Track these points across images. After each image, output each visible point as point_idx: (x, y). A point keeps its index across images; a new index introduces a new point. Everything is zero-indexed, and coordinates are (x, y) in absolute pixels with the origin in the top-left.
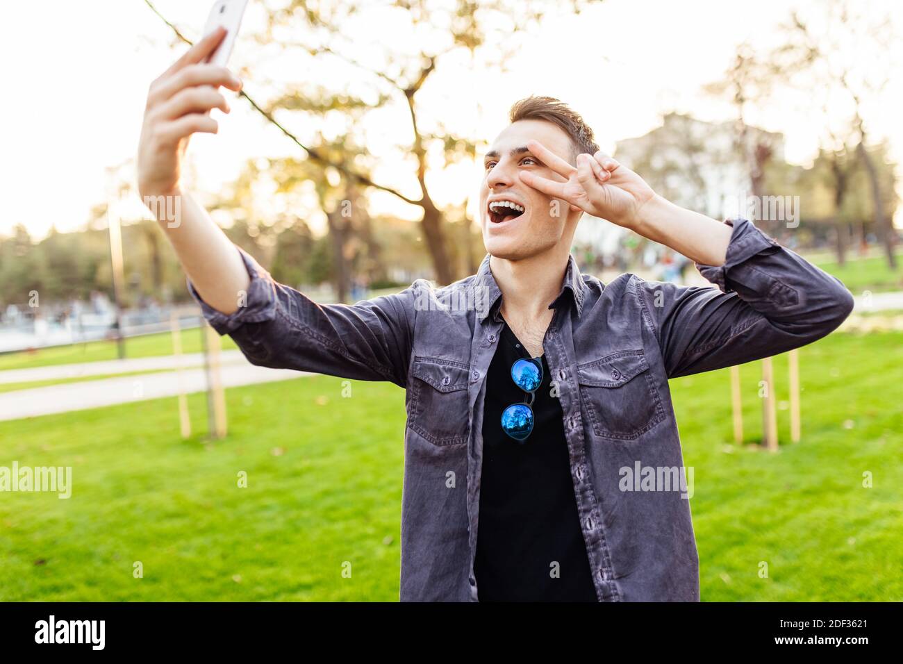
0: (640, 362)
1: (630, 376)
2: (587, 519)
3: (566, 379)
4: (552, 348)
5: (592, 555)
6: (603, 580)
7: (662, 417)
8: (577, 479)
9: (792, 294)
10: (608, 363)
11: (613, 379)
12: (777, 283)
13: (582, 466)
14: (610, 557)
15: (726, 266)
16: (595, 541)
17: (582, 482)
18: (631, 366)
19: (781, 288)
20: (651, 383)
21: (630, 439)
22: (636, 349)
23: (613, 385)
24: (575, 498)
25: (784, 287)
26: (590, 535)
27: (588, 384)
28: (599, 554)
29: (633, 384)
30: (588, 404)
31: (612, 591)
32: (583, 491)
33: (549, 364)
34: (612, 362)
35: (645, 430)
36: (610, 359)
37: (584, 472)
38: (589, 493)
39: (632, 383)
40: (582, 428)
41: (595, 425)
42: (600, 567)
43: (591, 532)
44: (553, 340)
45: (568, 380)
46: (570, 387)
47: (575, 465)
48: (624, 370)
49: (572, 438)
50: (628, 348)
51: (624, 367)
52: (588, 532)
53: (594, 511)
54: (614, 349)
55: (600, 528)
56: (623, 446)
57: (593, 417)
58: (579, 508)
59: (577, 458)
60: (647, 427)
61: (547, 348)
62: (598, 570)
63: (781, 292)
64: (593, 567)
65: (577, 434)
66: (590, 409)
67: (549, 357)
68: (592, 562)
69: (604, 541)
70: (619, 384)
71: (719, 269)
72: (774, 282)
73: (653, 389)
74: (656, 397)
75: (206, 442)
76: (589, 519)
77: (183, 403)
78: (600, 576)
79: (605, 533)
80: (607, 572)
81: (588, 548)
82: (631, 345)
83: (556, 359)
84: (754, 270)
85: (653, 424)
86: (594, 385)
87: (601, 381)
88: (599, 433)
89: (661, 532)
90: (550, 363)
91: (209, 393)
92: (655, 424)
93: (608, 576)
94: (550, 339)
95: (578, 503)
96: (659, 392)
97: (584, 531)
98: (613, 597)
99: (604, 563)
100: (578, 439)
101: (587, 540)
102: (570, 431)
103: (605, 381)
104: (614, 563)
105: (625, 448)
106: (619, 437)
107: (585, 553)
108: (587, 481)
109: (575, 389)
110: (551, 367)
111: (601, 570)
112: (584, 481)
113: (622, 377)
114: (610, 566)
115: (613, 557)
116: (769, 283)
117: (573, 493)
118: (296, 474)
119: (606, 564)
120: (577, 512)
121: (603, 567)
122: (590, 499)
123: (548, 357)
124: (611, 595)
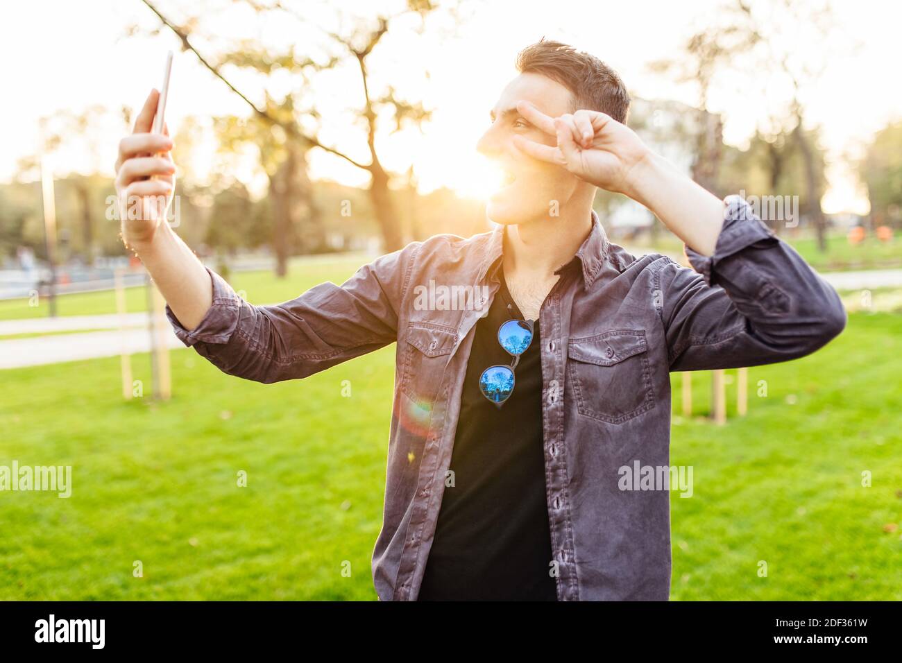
0: (638, 343)
1: (624, 356)
2: (555, 498)
3: (555, 351)
4: (548, 316)
5: (554, 535)
6: (564, 561)
7: (651, 405)
8: (550, 456)
9: (782, 300)
10: (604, 340)
11: (606, 356)
12: (767, 285)
13: (558, 443)
14: (573, 540)
15: (715, 257)
16: (559, 521)
17: (555, 460)
18: (627, 346)
19: (772, 291)
20: (646, 367)
21: (614, 423)
22: (637, 329)
23: (605, 363)
24: (545, 474)
25: (775, 291)
26: (555, 515)
27: (579, 359)
28: (562, 535)
29: (627, 365)
30: (574, 380)
31: (571, 574)
32: (555, 469)
33: (541, 332)
34: (608, 339)
35: (632, 416)
36: (606, 336)
37: (559, 449)
38: (561, 472)
39: (624, 364)
40: (562, 404)
41: (579, 403)
42: (562, 548)
43: (557, 511)
44: (553, 308)
45: (556, 353)
46: (556, 359)
47: (549, 440)
48: (618, 349)
49: (550, 413)
50: (628, 326)
51: (618, 346)
52: (554, 511)
53: (564, 491)
54: (612, 326)
55: (568, 508)
56: (606, 429)
57: (578, 394)
58: (548, 486)
59: (553, 434)
60: (635, 412)
61: (543, 315)
62: (560, 550)
63: (771, 296)
64: (554, 547)
65: (556, 409)
66: (576, 385)
67: (543, 325)
68: (554, 542)
69: (569, 522)
70: (610, 363)
71: (707, 260)
72: (764, 283)
73: (647, 373)
74: (648, 383)
75: (149, 404)
76: (558, 498)
77: (126, 364)
78: (561, 557)
79: (572, 514)
80: (568, 554)
81: (552, 527)
82: (632, 324)
83: (550, 329)
84: (745, 267)
85: (641, 411)
86: (585, 361)
87: (594, 357)
88: (583, 411)
89: (632, 525)
90: (543, 331)
91: (153, 354)
92: (643, 411)
93: (569, 559)
94: (549, 305)
95: (548, 480)
96: (652, 378)
97: (550, 510)
98: (572, 580)
99: (566, 544)
100: (556, 415)
101: (551, 519)
102: (548, 405)
103: (598, 358)
104: (577, 545)
105: (608, 431)
106: (603, 419)
107: (548, 532)
108: (561, 460)
109: (561, 363)
110: (542, 336)
111: (562, 551)
112: (558, 459)
113: (615, 356)
114: (572, 549)
115: (576, 540)
116: (759, 283)
117: (543, 470)
118: (246, 438)
119: (568, 546)
120: (545, 490)
121: (565, 548)
122: (561, 478)
123: (541, 324)
124: (570, 578)
